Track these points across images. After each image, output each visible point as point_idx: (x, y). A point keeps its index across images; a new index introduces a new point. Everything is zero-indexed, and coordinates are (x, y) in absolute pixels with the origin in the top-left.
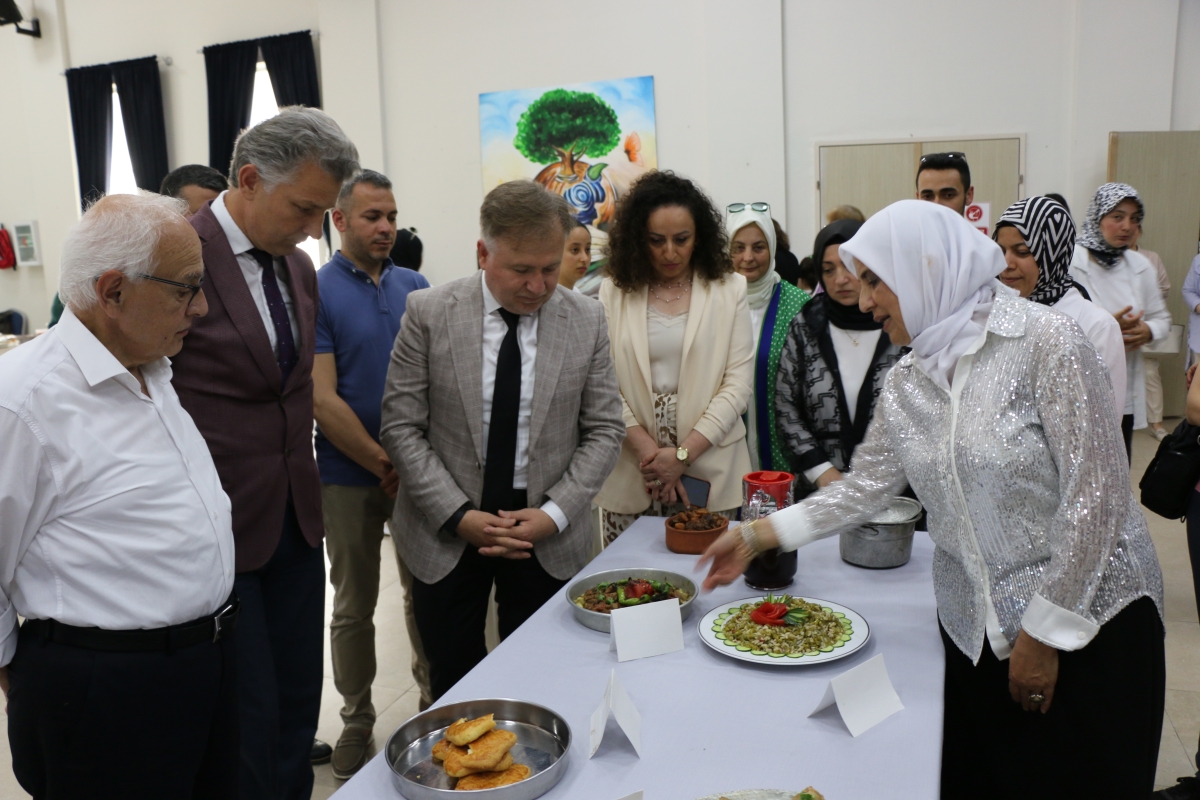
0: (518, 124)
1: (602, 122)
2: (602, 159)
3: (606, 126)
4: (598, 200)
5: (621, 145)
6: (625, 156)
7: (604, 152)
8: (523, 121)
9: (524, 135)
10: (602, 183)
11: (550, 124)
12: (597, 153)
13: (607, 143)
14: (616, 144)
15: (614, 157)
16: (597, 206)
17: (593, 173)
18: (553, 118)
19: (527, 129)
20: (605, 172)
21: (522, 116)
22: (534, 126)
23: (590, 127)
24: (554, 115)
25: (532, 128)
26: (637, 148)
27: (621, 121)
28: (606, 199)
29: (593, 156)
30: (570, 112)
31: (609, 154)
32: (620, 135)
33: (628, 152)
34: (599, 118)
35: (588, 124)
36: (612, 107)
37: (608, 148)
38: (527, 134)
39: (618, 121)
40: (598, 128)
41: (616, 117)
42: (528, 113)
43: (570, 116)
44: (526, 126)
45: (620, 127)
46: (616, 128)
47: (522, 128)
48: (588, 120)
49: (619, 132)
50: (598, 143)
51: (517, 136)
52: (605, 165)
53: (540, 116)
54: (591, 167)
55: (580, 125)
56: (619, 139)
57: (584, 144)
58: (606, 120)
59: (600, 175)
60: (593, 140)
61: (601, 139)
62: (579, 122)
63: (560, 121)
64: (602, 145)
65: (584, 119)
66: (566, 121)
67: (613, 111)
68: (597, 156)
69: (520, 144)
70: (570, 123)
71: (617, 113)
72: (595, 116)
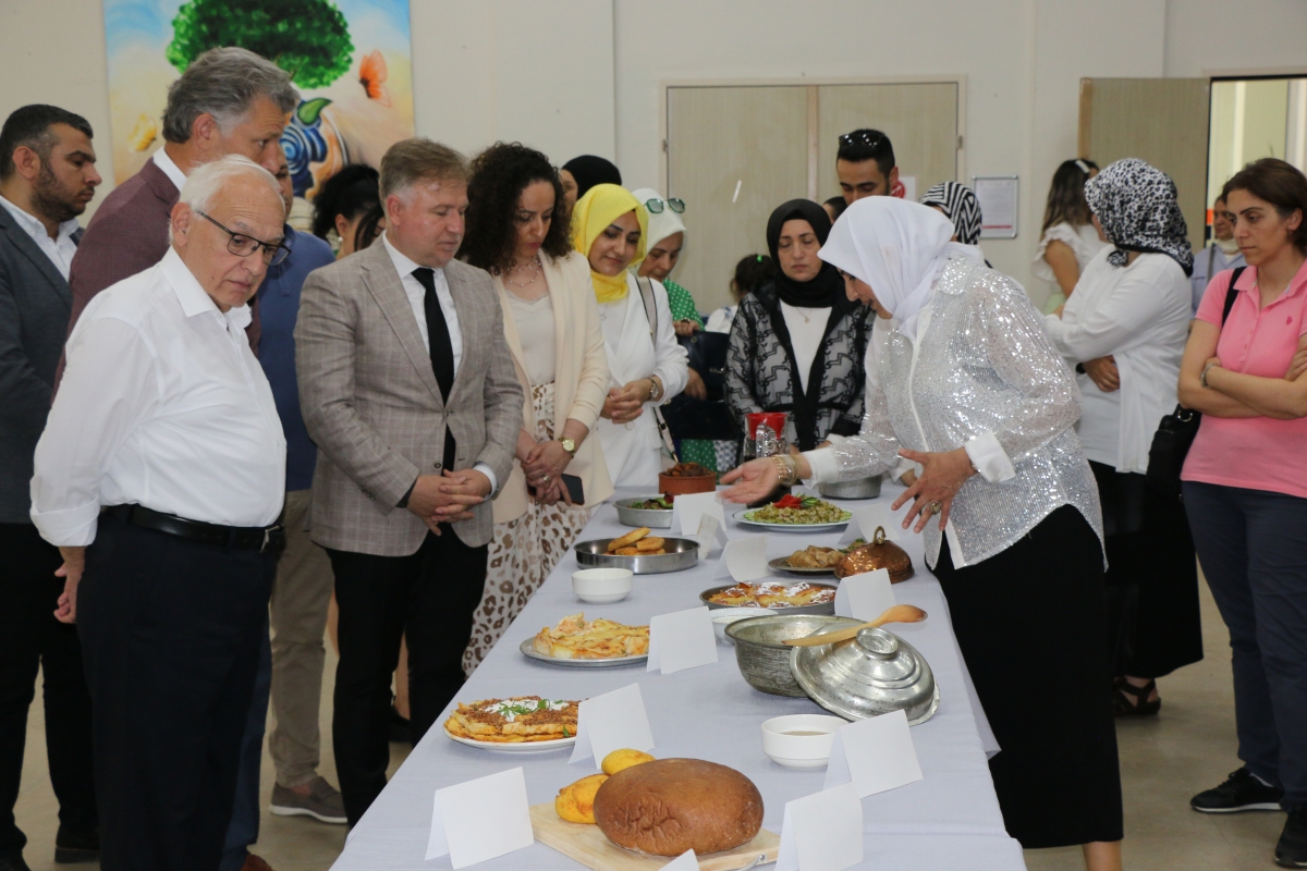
0: (175, 23)
1: (322, 32)
2: (322, 92)
3: (328, 38)
4: (315, 158)
5: (354, 71)
6: (361, 88)
7: (325, 79)
8: (183, 17)
9: (186, 42)
10: (322, 130)
11: (232, 28)
12: (313, 81)
13: (331, 65)
14: (345, 69)
15: (342, 88)
16: (314, 167)
17: (307, 113)
18: (237, 17)
19: (190, 33)
20: (325, 112)
21: (182, 9)
22: (204, 28)
23: (302, 38)
24: (239, 12)
25: (200, 32)
26: (380, 76)
27: (354, 31)
28: (329, 156)
29: (307, 86)
30: (267, 10)
31: (334, 83)
32: (351, 54)
33: (365, 82)
34: (316, 24)
35: (298, 32)
36: (339, 8)
37: (331, 73)
38: (191, 40)
39: (349, 30)
40: (315, 41)
41: (346, 25)
42: (193, 5)
43: (267, 17)
44: (188, 27)
45: (353, 41)
46: (346, 42)
47: (182, 30)
48: (299, 25)
49: (351, 48)
50: (315, 64)
51: (173, 43)
52: (327, 102)
53: (214, 12)
54: (303, 103)
55: (285, 33)
56: (350, 61)
57: (290, 65)
58: (328, 29)
59: (318, 117)
60: (307, 60)
61: (321, 58)
62: (282, 27)
63: (250, 25)
64: (321, 68)
65: (291, 24)
66: (260, 23)
67: (340, 14)
68: (314, 86)
69: (179, 56)
70: (268, 28)
71: (347, 18)
72: (310, 19)
